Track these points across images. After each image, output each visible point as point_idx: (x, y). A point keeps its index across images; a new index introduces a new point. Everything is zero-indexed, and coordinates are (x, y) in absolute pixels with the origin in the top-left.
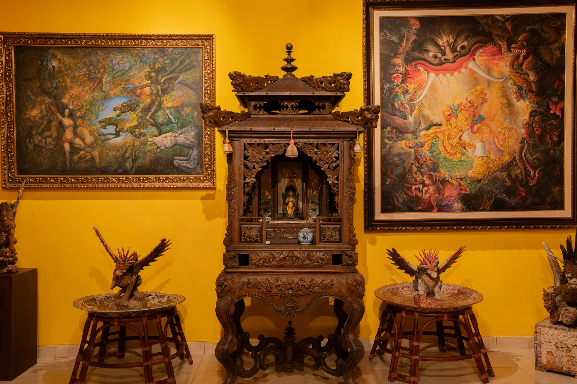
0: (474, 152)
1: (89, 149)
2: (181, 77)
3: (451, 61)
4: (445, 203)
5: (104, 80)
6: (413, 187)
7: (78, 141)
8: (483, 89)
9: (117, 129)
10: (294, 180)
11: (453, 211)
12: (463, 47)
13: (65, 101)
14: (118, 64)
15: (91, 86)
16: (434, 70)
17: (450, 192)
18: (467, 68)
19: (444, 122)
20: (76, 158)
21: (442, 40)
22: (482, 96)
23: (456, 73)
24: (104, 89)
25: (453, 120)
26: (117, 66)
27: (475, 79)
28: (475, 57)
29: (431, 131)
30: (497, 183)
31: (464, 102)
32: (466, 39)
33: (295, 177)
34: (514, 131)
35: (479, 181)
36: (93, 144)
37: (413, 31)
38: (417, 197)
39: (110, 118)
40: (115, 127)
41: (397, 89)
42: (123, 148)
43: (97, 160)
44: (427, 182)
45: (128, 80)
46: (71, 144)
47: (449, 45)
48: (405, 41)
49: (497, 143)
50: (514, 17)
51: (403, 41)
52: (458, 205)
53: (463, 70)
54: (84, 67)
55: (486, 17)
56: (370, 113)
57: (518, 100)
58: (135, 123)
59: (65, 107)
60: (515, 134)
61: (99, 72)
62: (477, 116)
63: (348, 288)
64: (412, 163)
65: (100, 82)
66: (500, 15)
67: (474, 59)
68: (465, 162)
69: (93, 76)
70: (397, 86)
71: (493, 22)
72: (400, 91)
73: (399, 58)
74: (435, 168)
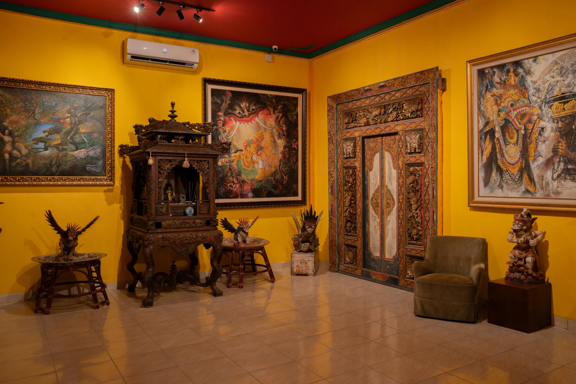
0: (258, 166)
1: (24, 158)
2: (92, 113)
3: (247, 116)
4: (244, 193)
5: (36, 112)
6: (229, 185)
7: (15, 152)
8: (262, 132)
9: (46, 145)
11: (248, 198)
12: (253, 110)
13: (5, 124)
14: (47, 102)
15: (26, 115)
16: (239, 120)
17: (247, 188)
18: (255, 121)
19: (244, 149)
20: (14, 164)
21: (243, 104)
22: (262, 136)
23: (250, 123)
24: (36, 117)
25: (248, 148)
26: (47, 103)
27: (258, 127)
28: (259, 115)
29: (237, 154)
30: (269, 182)
31: (254, 139)
32: (254, 105)
34: (276, 155)
35: (261, 181)
36: (27, 154)
37: (229, 98)
38: (230, 190)
39: (40, 138)
40: (44, 144)
41: (220, 130)
42: (50, 157)
43: (31, 166)
44: (236, 181)
45: (54, 113)
46: (10, 154)
47: (246, 108)
48: (224, 103)
49: (269, 162)
50: (276, 97)
51: (223, 103)
52: (250, 194)
53: (253, 122)
54: (21, 102)
55: (264, 95)
56: (227, 146)
57: (278, 139)
58: (59, 142)
59: (6, 128)
60: (277, 157)
61: (33, 106)
62: (260, 147)
64: (228, 172)
65: (34, 113)
66: (270, 95)
67: (258, 116)
68: (254, 171)
69: (28, 108)
70: (220, 128)
71: (267, 98)
72: (222, 130)
73: (221, 112)
74: (239, 174)
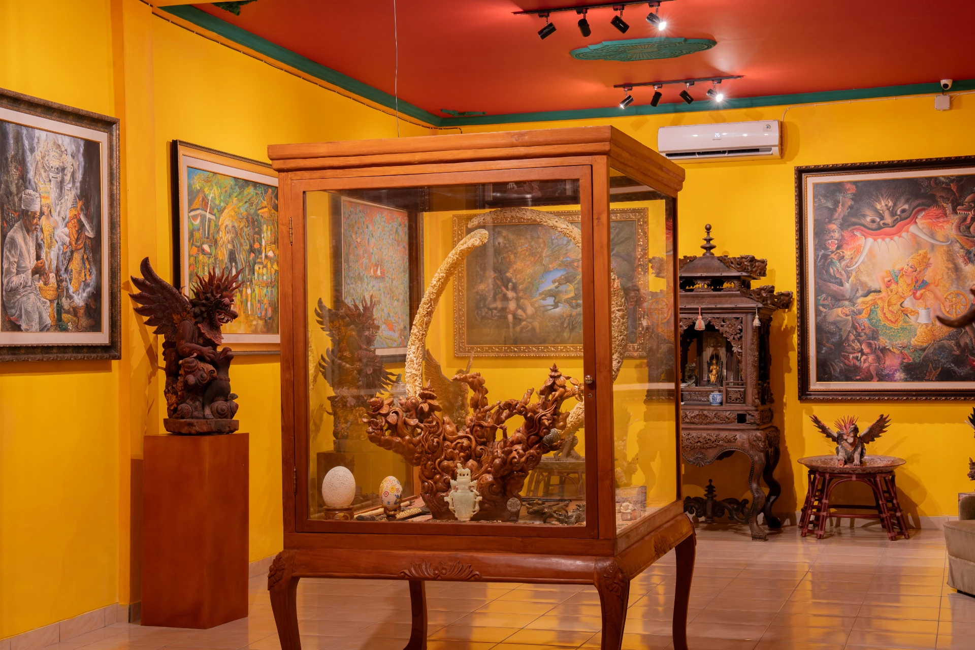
0: (917, 319)
1: (530, 320)
2: (616, 249)
3: (890, 225)
4: (886, 372)
5: (544, 255)
6: (851, 356)
7: (520, 312)
8: (926, 253)
9: (556, 301)
10: (718, 348)
11: (895, 381)
12: (903, 211)
13: (508, 275)
14: (557, 239)
15: (532, 260)
16: (871, 235)
17: (892, 362)
18: (908, 232)
19: (883, 288)
20: (518, 329)
21: (880, 203)
22: (925, 260)
23: (896, 238)
24: (544, 262)
25: (893, 286)
26: (556, 241)
27: (917, 243)
28: (917, 221)
29: (870, 298)
30: (944, 352)
31: (906, 267)
32: (907, 201)
33: (720, 346)
34: (962, 297)
35: (924, 350)
36: (533, 315)
37: (850, 196)
38: (855, 366)
39: (549, 291)
40: (553, 298)
41: (833, 256)
42: (561, 318)
43: (538, 330)
44: (866, 350)
45: (567, 253)
46: (515, 316)
47: (888, 209)
48: (840, 206)
49: (943, 310)
50: (960, 178)
51: (838, 206)
52: (899, 375)
53: (904, 234)
54: (526, 243)
55: (929, 179)
56: (765, 292)
57: (966, 264)
58: (572, 294)
59: (509, 280)
60: (964, 300)
61: (540, 247)
62: (920, 282)
63: (750, 443)
64: (850, 332)
65: (541, 256)
66: (943, 176)
67: (916, 222)
68: (908, 330)
69: (534, 251)
70: (832, 252)
71: (936, 184)
72: (835, 257)
73: (834, 224)
74: (874, 335)
